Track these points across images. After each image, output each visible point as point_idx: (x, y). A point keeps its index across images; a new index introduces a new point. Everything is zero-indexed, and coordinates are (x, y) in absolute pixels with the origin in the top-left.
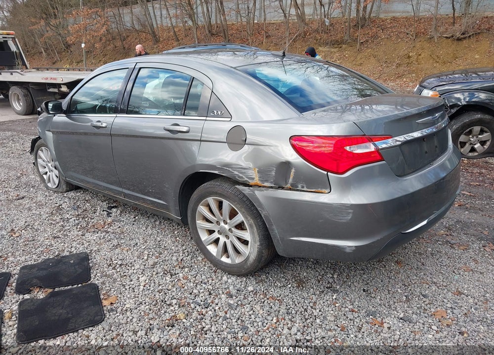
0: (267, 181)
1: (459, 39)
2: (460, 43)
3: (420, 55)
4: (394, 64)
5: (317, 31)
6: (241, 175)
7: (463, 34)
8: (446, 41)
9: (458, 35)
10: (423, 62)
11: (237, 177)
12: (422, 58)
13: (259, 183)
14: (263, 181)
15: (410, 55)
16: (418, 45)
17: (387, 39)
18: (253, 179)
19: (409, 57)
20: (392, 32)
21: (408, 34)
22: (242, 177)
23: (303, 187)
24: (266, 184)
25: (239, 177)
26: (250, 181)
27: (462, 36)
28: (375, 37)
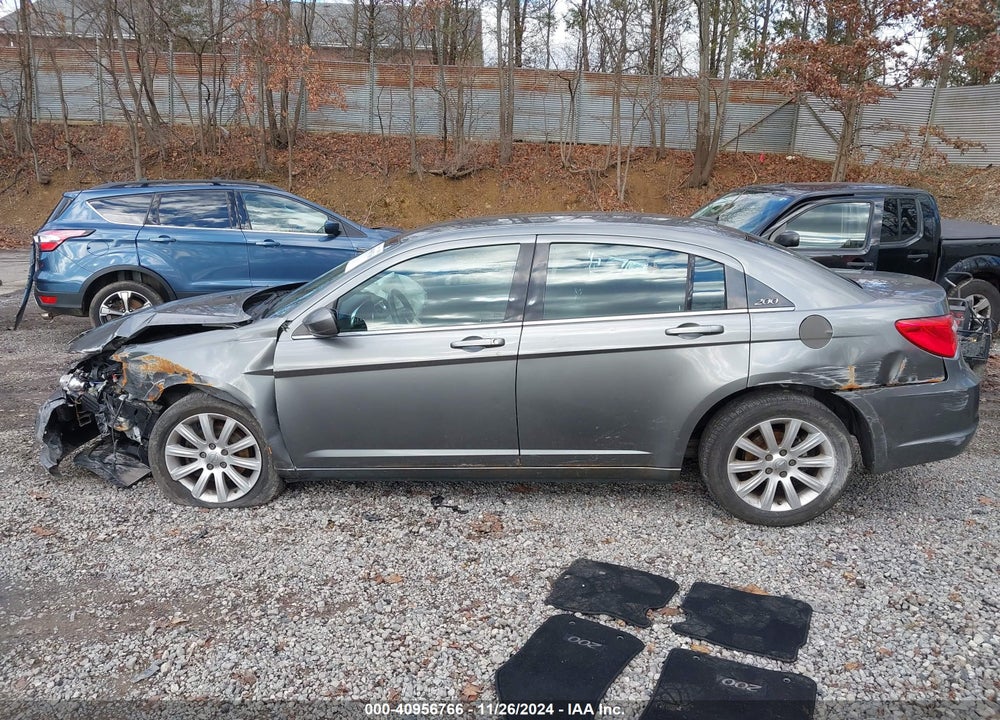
0: (866, 380)
1: (454, 178)
2: (458, 183)
3: (403, 202)
4: (364, 216)
5: (196, 148)
6: (829, 379)
7: (460, 170)
8: (436, 179)
9: (454, 171)
10: (410, 213)
11: (822, 383)
12: (408, 207)
13: (856, 385)
14: (860, 382)
15: (388, 201)
16: (395, 184)
17: (339, 170)
18: (847, 381)
19: (386, 205)
20: (344, 159)
21: (373, 165)
22: (830, 382)
23: (914, 379)
24: (865, 385)
25: (826, 382)
26: (842, 385)
27: (460, 173)
28: (315, 167)
